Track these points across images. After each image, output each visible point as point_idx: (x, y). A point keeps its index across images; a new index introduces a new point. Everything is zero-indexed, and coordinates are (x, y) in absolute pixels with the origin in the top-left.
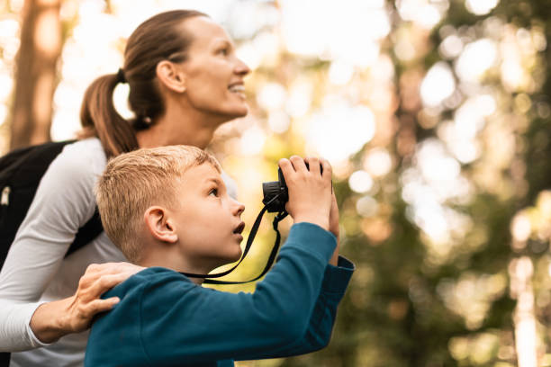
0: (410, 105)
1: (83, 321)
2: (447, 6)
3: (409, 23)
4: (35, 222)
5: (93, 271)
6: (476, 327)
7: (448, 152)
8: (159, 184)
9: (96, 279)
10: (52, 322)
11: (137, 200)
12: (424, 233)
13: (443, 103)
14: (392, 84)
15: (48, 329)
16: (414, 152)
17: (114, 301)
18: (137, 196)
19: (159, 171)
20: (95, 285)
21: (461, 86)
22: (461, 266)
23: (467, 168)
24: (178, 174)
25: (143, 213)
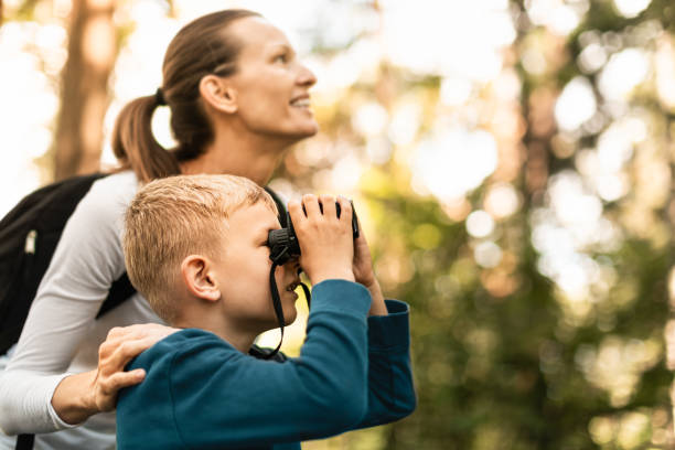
0: (541, 129)
1: (107, 398)
2: (587, 7)
3: (541, 28)
4: (58, 276)
5: (115, 335)
6: (623, 403)
7: (587, 189)
8: (202, 226)
9: (118, 345)
10: (77, 400)
11: (172, 244)
12: (558, 289)
13: (582, 126)
14: (518, 104)
15: (72, 408)
16: (545, 187)
17: (138, 373)
18: (173, 239)
19: (203, 210)
20: (116, 354)
21: (604, 107)
22: (604, 328)
23: (611, 208)
24: (225, 215)
25: (180, 262)
